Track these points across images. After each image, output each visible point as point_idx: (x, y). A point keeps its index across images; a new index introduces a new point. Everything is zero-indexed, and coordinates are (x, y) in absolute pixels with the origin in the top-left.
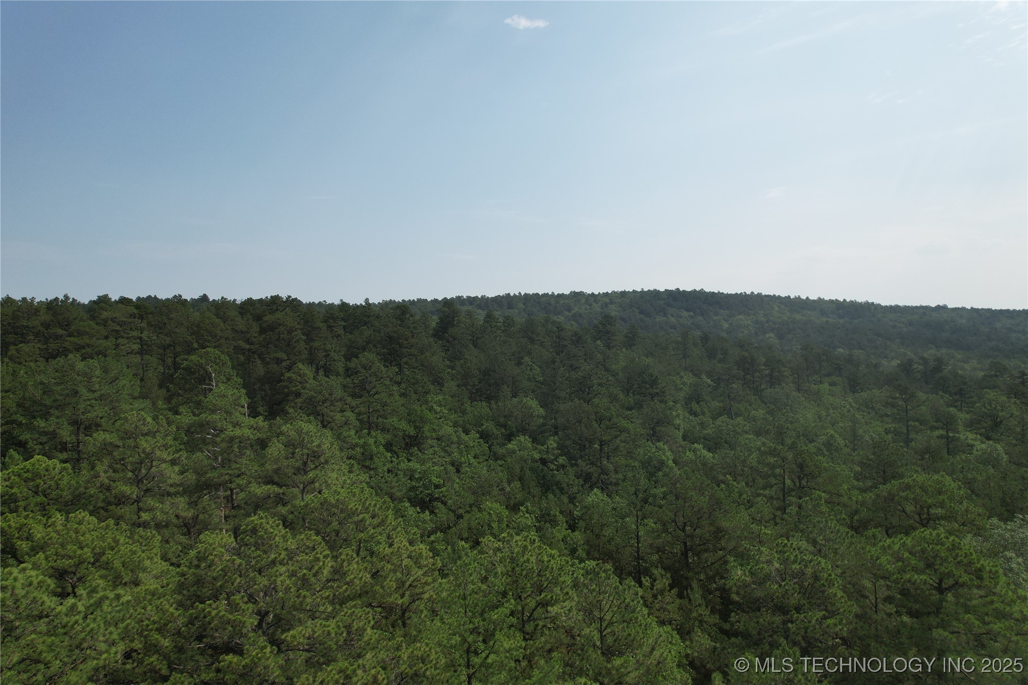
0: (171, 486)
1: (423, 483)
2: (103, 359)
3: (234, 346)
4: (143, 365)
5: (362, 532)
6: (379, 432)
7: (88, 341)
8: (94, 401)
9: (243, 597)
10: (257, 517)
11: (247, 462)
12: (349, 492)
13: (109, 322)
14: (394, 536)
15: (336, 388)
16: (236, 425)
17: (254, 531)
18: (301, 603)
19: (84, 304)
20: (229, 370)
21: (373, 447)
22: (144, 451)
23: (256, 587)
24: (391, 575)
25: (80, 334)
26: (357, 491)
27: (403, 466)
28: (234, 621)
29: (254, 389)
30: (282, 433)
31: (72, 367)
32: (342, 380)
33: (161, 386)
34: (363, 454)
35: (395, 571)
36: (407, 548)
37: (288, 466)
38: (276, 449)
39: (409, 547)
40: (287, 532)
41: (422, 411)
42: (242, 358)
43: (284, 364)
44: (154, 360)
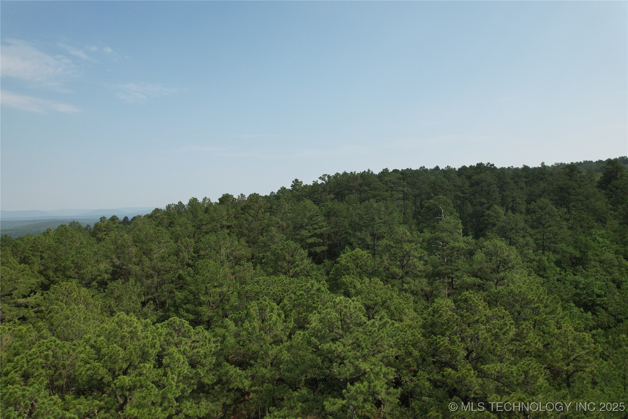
0: (419, 271)
1: (587, 292)
2: (385, 202)
3: (455, 195)
4: (404, 205)
5: (537, 315)
6: (551, 252)
7: (378, 193)
8: (381, 224)
9: (458, 338)
10: (468, 292)
11: (461, 263)
12: (528, 288)
13: (388, 183)
14: (562, 323)
15: (520, 221)
16: (456, 240)
17: (466, 301)
18: (494, 350)
19: (376, 175)
20: (452, 208)
21: (546, 262)
22: (405, 251)
23: (466, 333)
24: (559, 348)
25: (375, 189)
26: (534, 288)
27: (570, 277)
28: (453, 350)
29: (466, 221)
30: (484, 247)
31: (372, 206)
32: (524, 217)
33: (413, 218)
34: (538, 267)
35: (562, 347)
36: (572, 332)
37: (487, 267)
38: (479, 256)
39: (574, 332)
40: (486, 305)
41: (586, 240)
42: (459, 202)
43: (485, 206)
44: (410, 203)
